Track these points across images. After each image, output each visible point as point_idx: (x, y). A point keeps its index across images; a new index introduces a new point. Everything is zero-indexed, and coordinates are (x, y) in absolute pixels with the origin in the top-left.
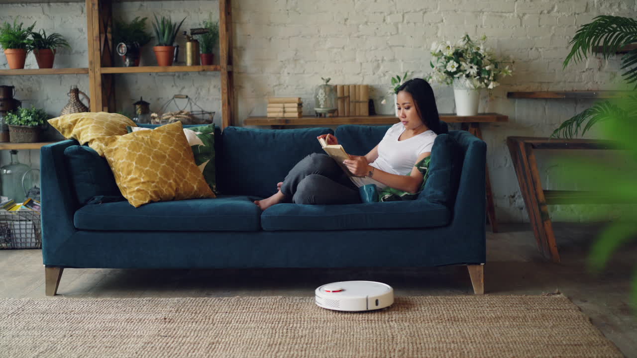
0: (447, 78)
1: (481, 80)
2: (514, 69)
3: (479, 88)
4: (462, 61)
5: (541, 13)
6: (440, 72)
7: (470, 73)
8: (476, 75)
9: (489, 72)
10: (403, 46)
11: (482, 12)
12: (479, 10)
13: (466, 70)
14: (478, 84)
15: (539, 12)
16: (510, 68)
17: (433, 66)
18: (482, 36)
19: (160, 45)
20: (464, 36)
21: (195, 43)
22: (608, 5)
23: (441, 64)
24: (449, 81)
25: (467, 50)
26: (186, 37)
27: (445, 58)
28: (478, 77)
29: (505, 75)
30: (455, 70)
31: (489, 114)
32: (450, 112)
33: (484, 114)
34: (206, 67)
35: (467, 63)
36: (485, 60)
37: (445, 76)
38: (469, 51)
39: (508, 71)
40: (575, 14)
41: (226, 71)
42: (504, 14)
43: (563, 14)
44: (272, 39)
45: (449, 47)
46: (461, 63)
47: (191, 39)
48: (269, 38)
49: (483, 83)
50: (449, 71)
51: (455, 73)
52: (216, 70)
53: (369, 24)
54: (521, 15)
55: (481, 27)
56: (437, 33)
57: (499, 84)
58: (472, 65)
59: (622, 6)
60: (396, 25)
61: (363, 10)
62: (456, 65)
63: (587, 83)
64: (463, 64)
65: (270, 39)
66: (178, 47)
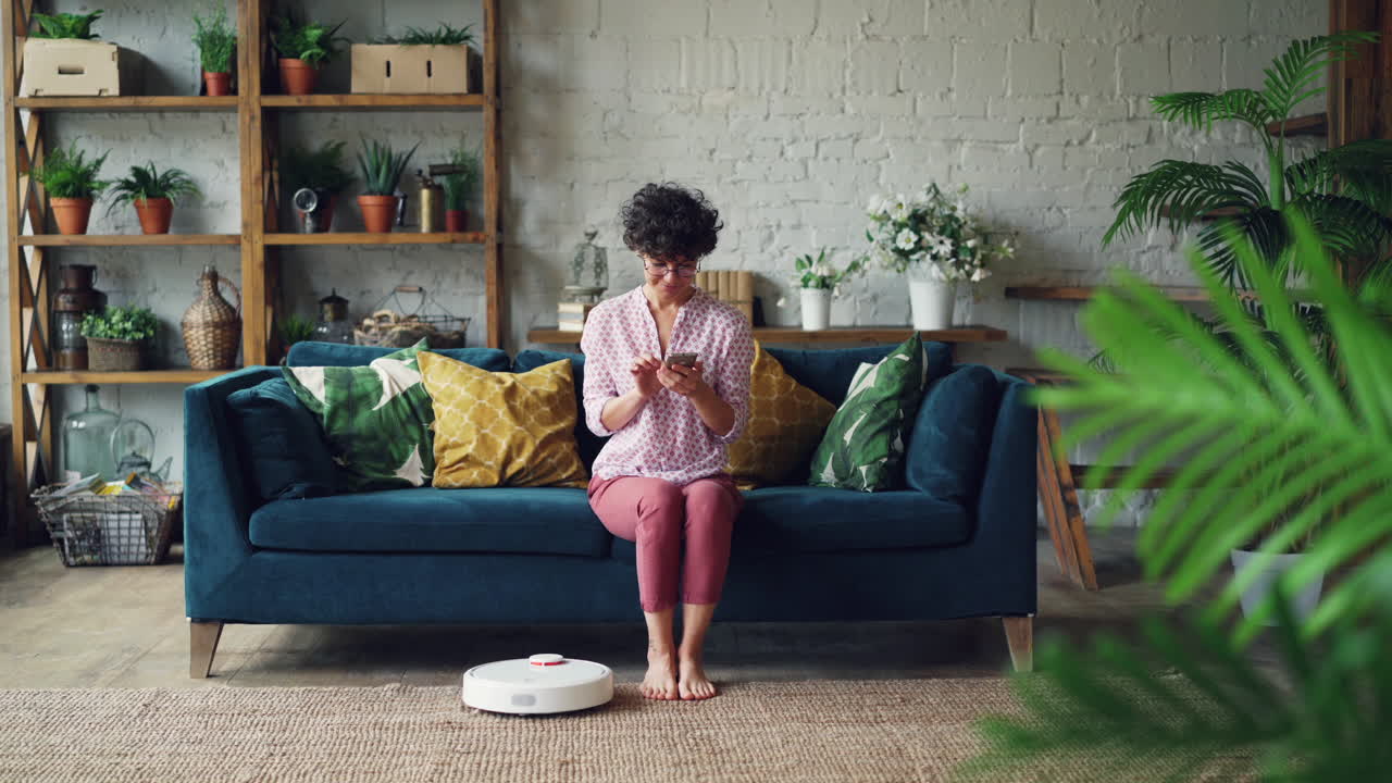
0: (896, 260)
1: (959, 265)
2: (1018, 246)
3: (956, 280)
4: (925, 230)
5: (1068, 144)
6: (884, 249)
7: (938, 252)
8: (948, 256)
9: (973, 252)
10: (817, 202)
11: (960, 140)
12: (955, 136)
13: (931, 248)
14: (954, 273)
15: (1063, 143)
16: (1011, 245)
17: (871, 239)
18: (961, 185)
19: (371, 193)
20: (928, 185)
21: (437, 191)
22: (1188, 131)
23: (885, 236)
24: (900, 266)
25: (933, 210)
26: (421, 179)
27: (894, 224)
28: (953, 260)
29: (1001, 256)
30: (911, 246)
31: (972, 327)
32: (902, 322)
33: (963, 327)
34: (458, 236)
35: (935, 234)
36: (967, 229)
37: (893, 256)
38: (937, 213)
39: (1007, 249)
40: (1128, 146)
41: (494, 244)
42: (1000, 146)
43: (1107, 146)
44: (577, 186)
45: (901, 205)
46: (922, 234)
47: (429, 183)
48: (569, 182)
49: (962, 271)
50: (901, 247)
51: (913, 252)
52: (476, 240)
53: (754, 159)
54: (1030, 147)
55: (959, 167)
56: (878, 177)
57: (990, 274)
58: (943, 238)
59: (1212, 134)
60: (804, 163)
61: (744, 135)
62: (914, 238)
63: (1150, 273)
64: (927, 236)
65: (572, 186)
66: (405, 198)
